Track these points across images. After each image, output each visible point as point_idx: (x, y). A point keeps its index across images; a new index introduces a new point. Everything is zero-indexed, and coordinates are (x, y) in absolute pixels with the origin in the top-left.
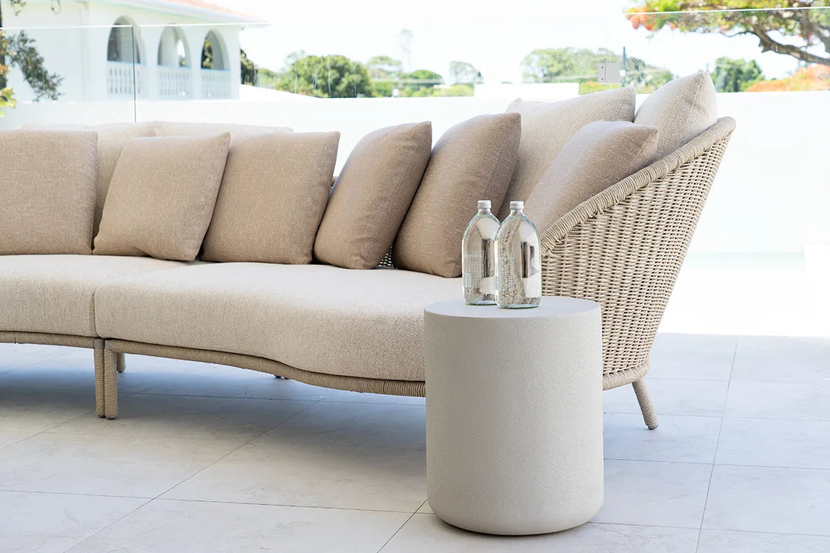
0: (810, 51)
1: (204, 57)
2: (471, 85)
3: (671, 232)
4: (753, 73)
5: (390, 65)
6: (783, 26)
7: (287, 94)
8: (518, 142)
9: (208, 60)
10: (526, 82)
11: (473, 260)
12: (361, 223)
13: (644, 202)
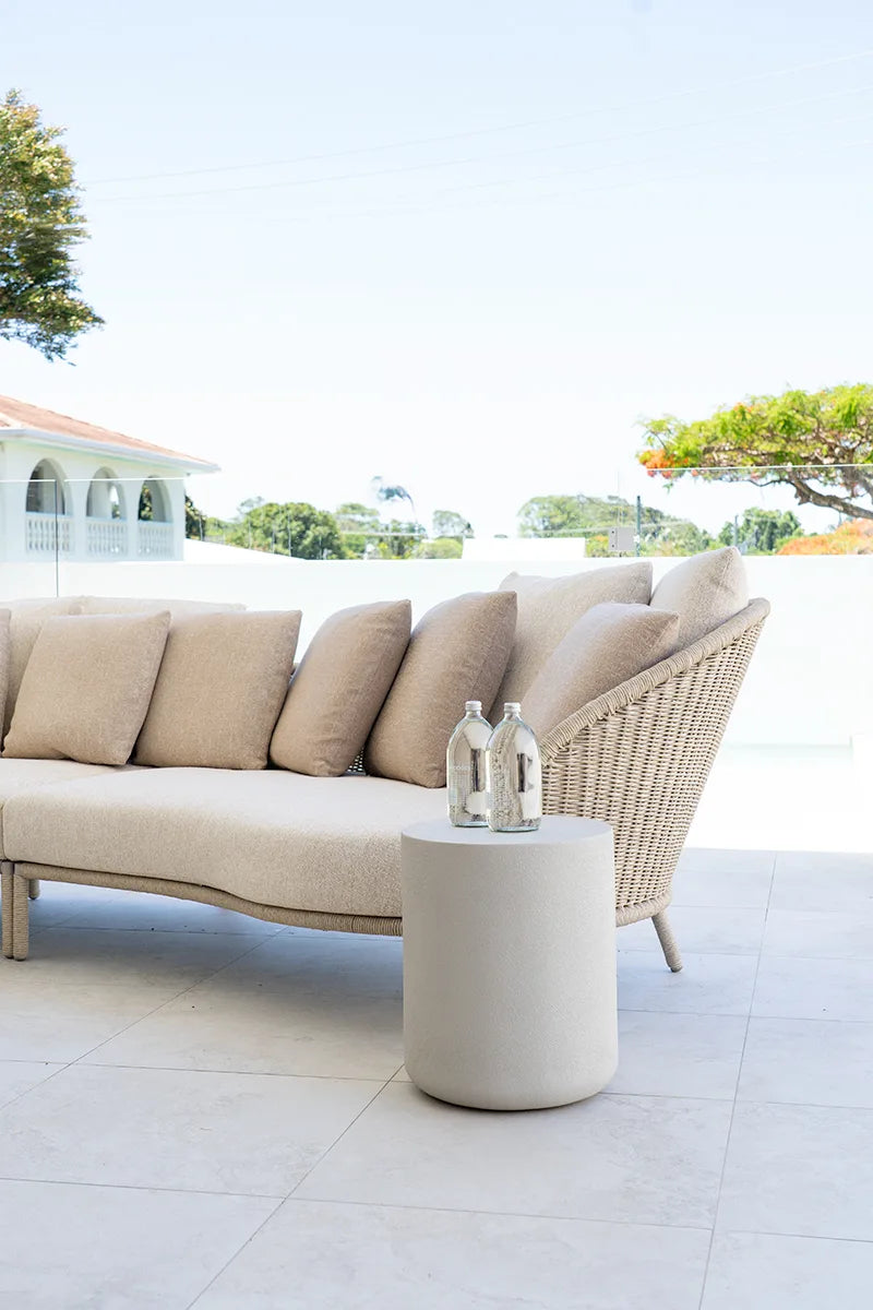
0: (855, 502)
1: (142, 506)
2: (459, 539)
3: (695, 736)
4: (789, 526)
5: (363, 515)
6: (823, 474)
7: (241, 550)
8: (513, 627)
9: (147, 509)
10: (525, 536)
11: (461, 773)
12: (327, 720)
13: (663, 701)
